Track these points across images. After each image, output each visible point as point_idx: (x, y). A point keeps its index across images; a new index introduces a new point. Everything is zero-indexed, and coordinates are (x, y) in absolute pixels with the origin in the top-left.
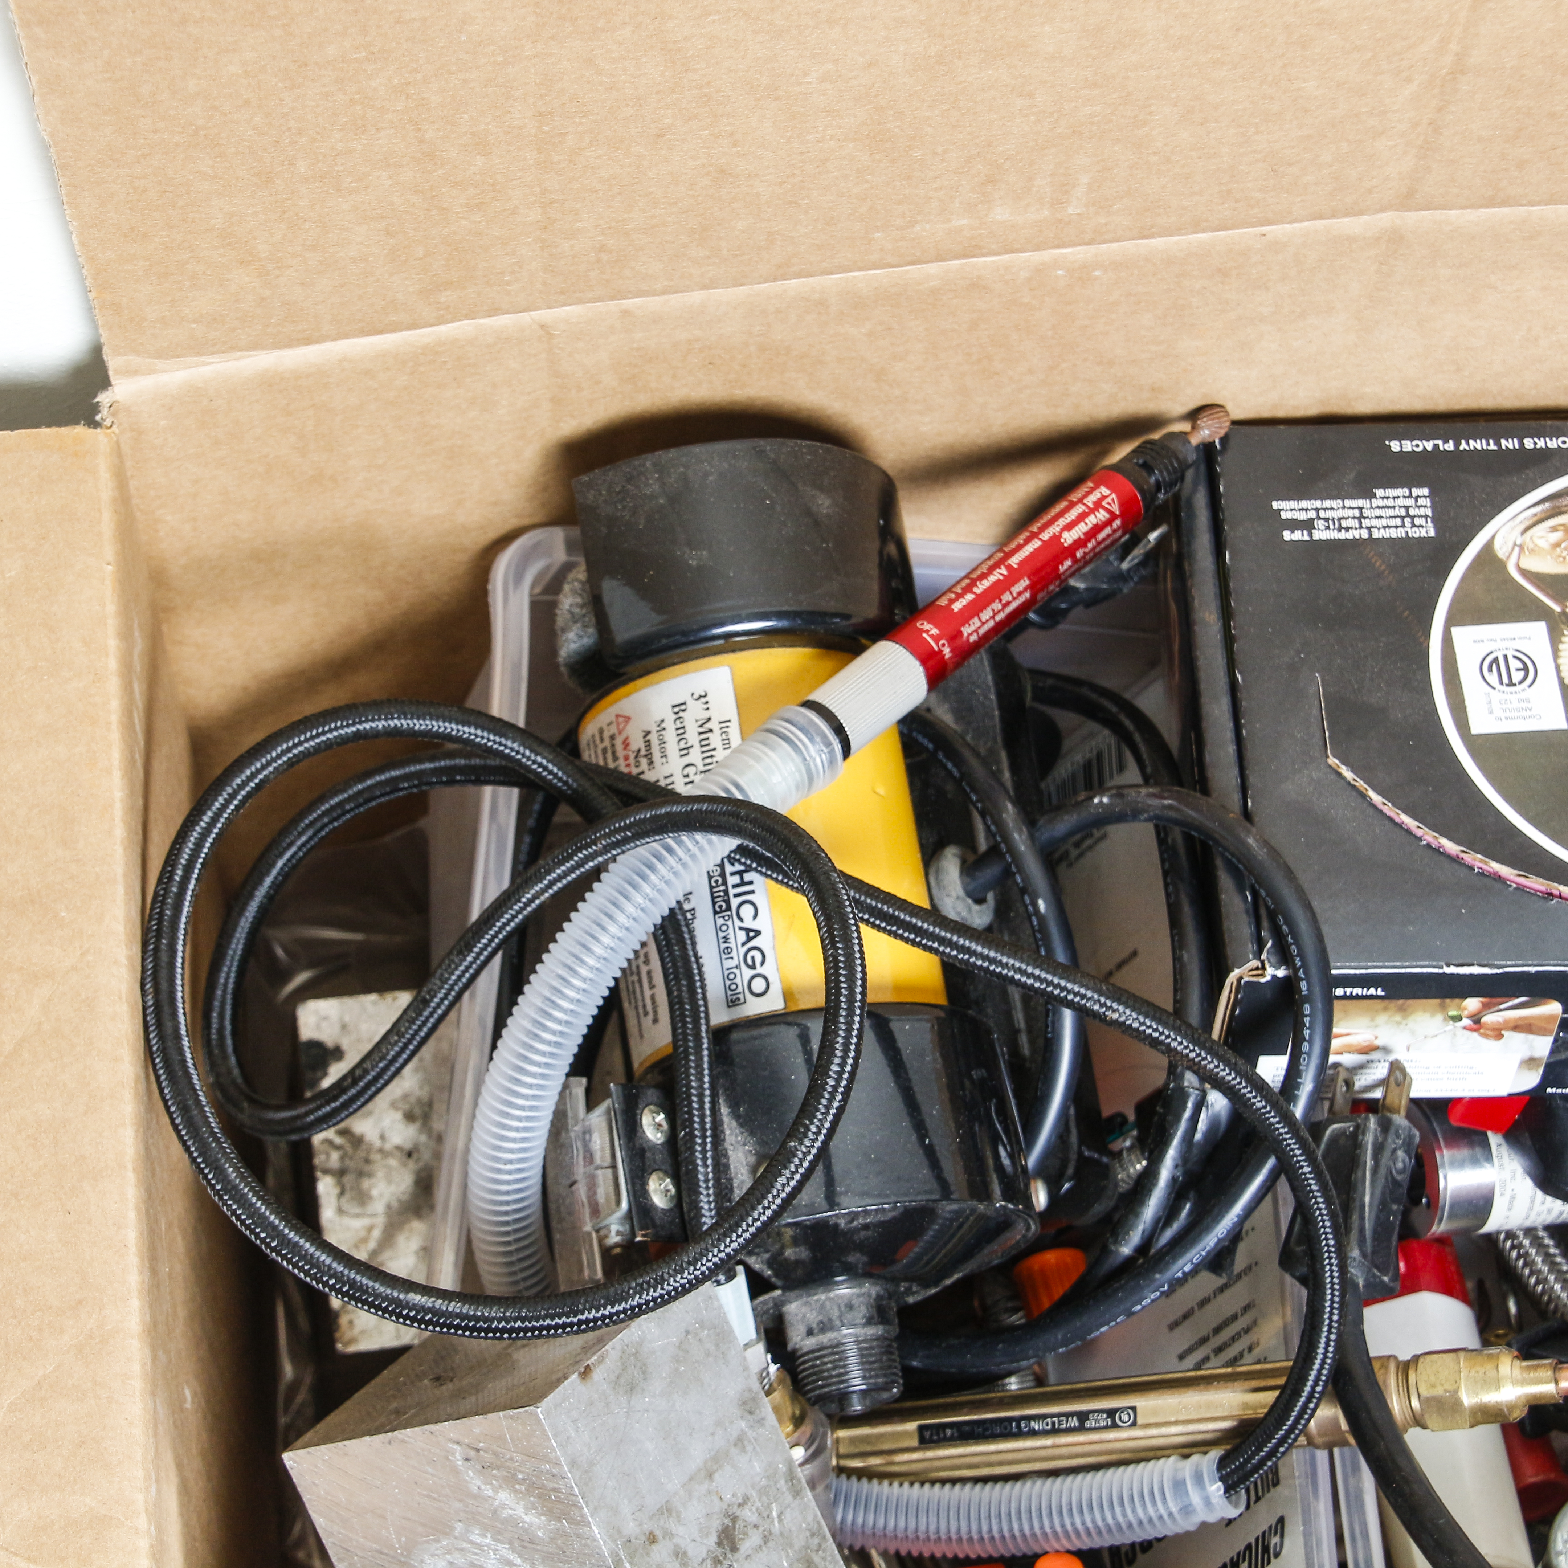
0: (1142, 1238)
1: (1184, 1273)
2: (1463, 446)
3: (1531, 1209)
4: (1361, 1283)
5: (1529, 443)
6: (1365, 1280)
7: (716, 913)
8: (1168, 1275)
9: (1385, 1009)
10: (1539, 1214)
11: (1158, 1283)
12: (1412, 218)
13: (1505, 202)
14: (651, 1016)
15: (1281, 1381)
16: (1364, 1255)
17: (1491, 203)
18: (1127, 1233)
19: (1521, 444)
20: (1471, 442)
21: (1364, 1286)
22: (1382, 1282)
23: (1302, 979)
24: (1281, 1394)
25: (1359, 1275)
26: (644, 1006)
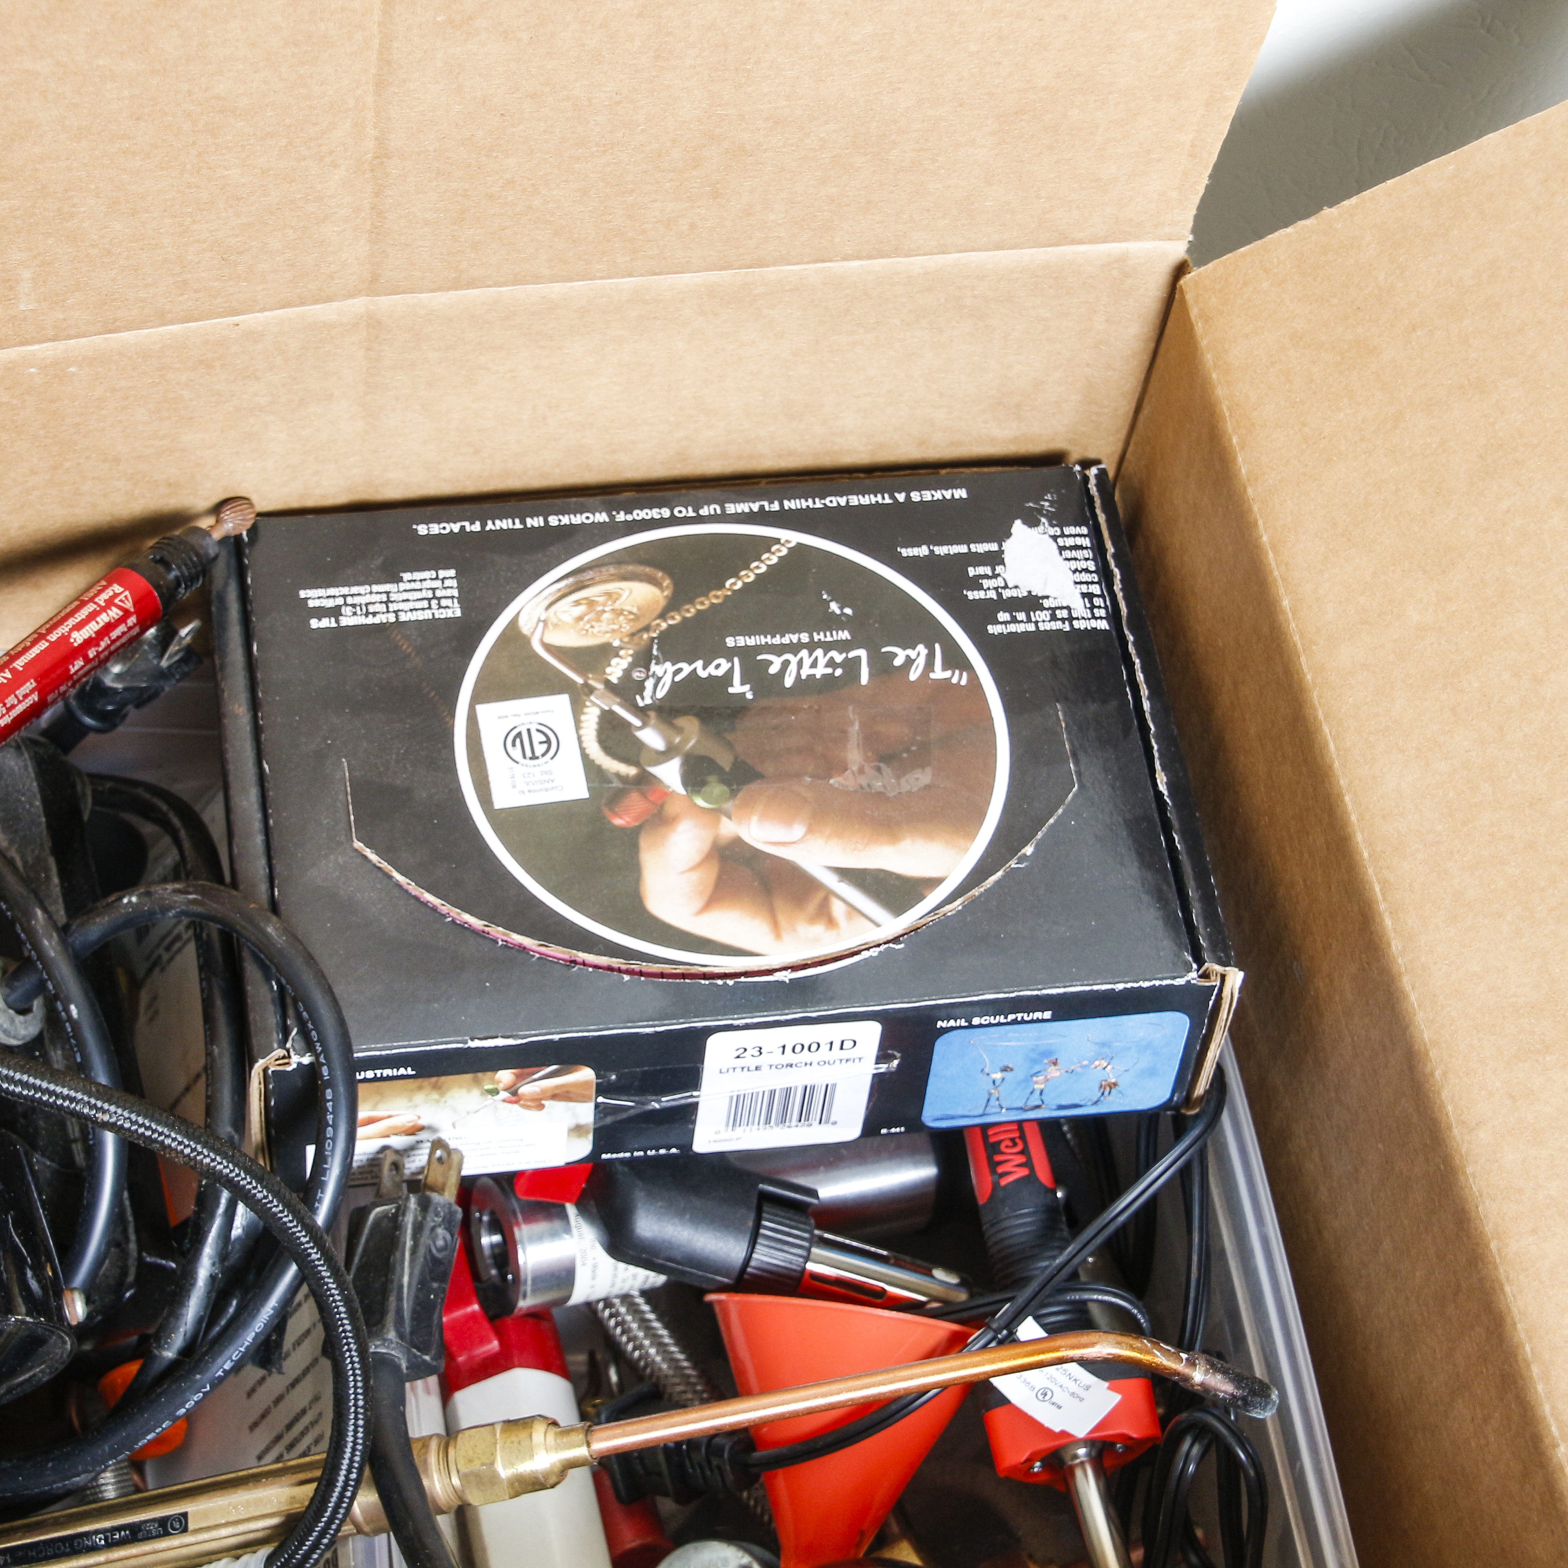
0: (185, 1340)
1: (224, 1371)
2: (490, 526)
3: (615, 1276)
4: (404, 1365)
5: (553, 521)
6: (408, 1361)
8: (208, 1375)
9: (420, 1088)
10: (624, 1281)
11: (197, 1385)
12: (385, 302)
13: (471, 284)
15: (318, 1473)
16: (401, 1336)
17: (456, 285)
18: (170, 1337)
19: (546, 521)
20: (498, 522)
21: (407, 1368)
22: (425, 1361)
23: (324, 1064)
24: (318, 1485)
25: (400, 1355)
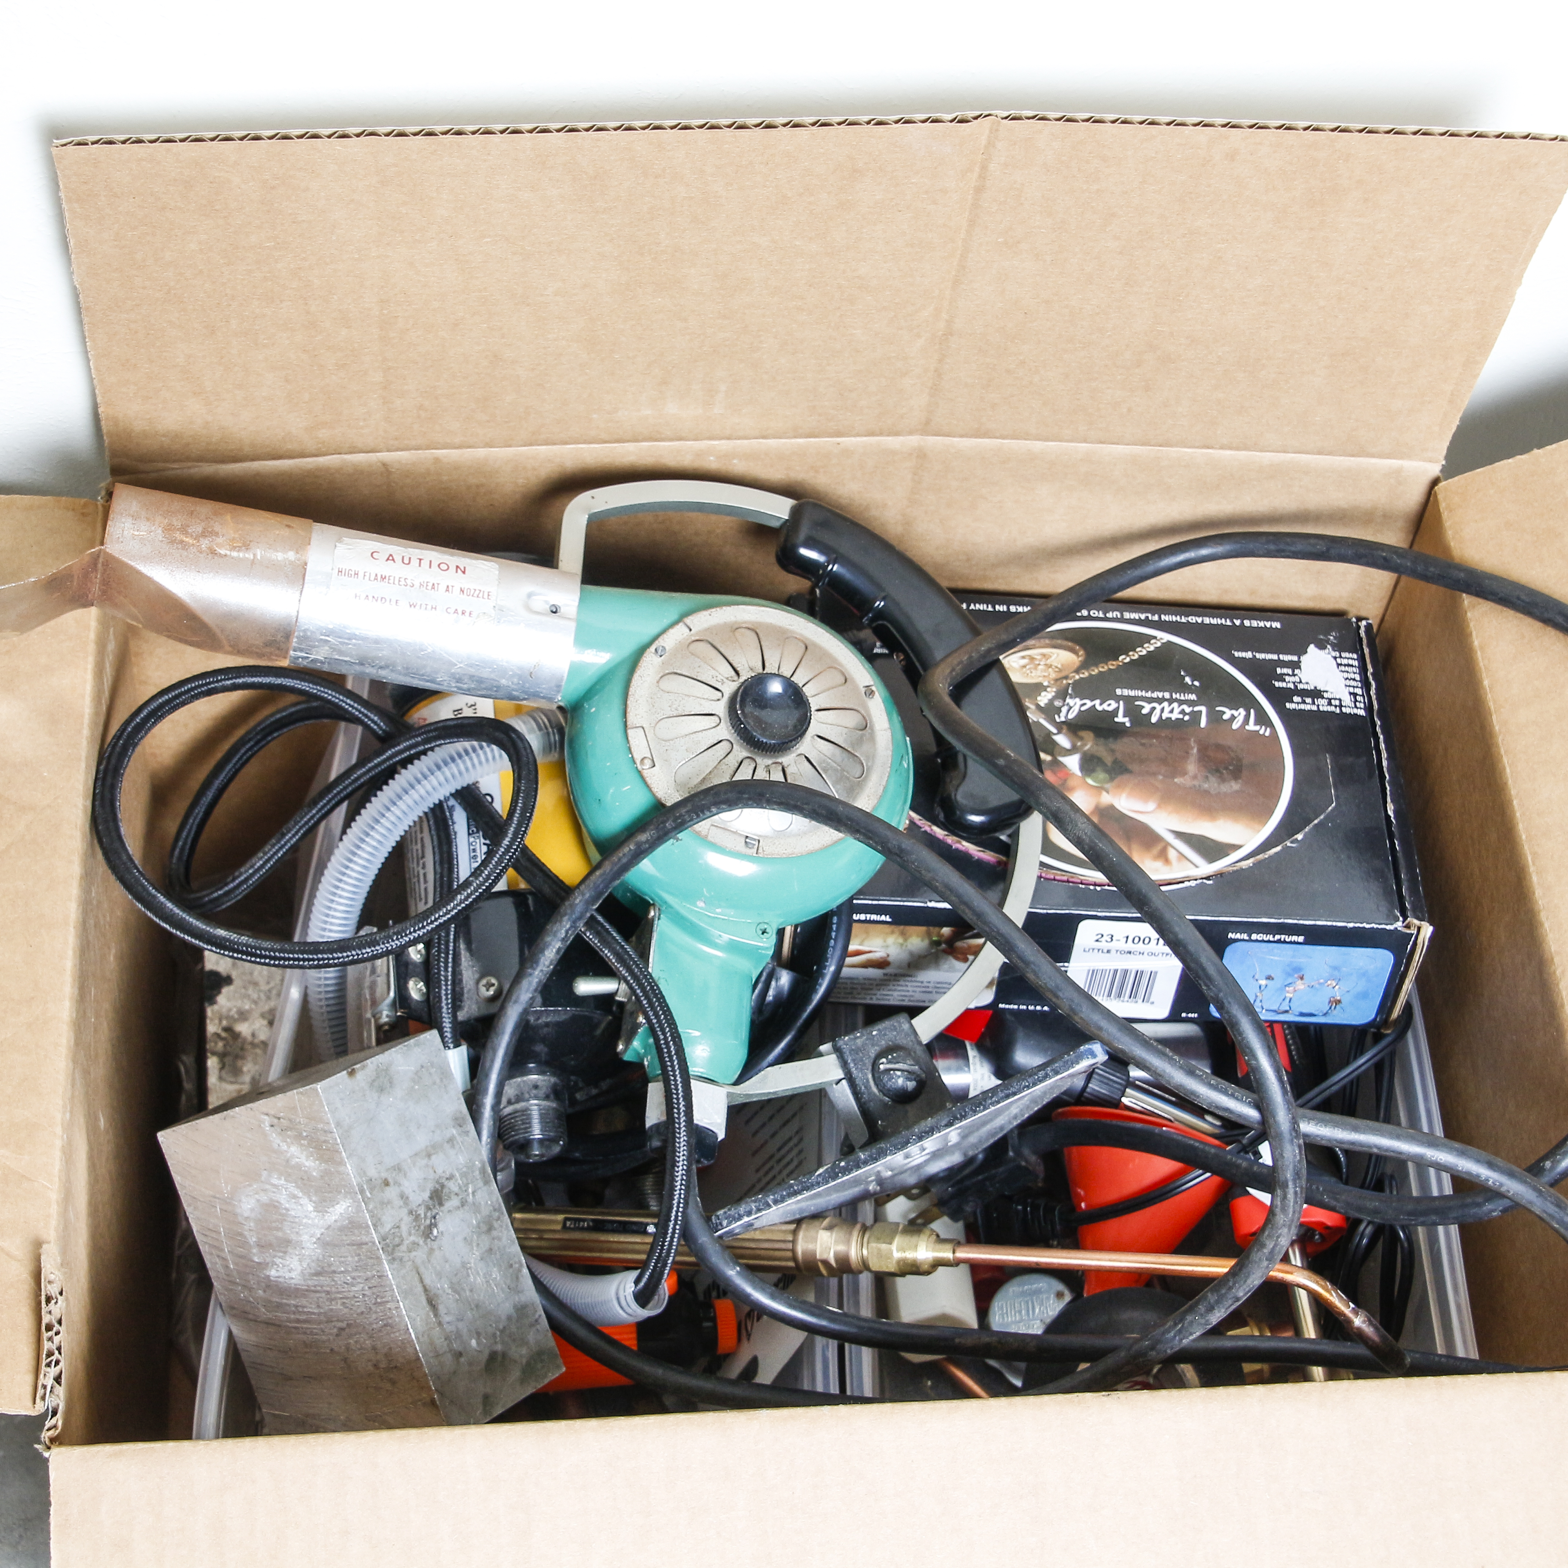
2: (972, 607)
5: (1013, 609)
7: (469, 834)
9: (893, 932)
12: (931, 440)
14: (423, 901)
19: (1008, 608)
20: (977, 605)
26: (420, 895)
